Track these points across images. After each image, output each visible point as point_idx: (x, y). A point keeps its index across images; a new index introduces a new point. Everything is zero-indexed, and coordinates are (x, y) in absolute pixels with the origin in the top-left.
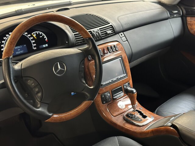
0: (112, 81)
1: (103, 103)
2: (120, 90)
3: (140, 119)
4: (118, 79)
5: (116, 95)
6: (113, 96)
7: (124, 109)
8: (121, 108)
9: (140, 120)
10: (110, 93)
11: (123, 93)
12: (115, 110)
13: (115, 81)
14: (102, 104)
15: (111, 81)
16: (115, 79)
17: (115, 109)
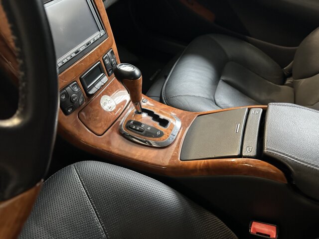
0: (76, 53)
1: (66, 113)
2: (99, 70)
3: (158, 130)
4: (90, 46)
5: (94, 85)
6: (86, 91)
7: (114, 111)
8: (110, 110)
9: (158, 133)
10: (77, 85)
11: (106, 77)
12: (98, 118)
13: (84, 52)
14: (66, 117)
15: (74, 55)
16: (84, 48)
17: (97, 116)
